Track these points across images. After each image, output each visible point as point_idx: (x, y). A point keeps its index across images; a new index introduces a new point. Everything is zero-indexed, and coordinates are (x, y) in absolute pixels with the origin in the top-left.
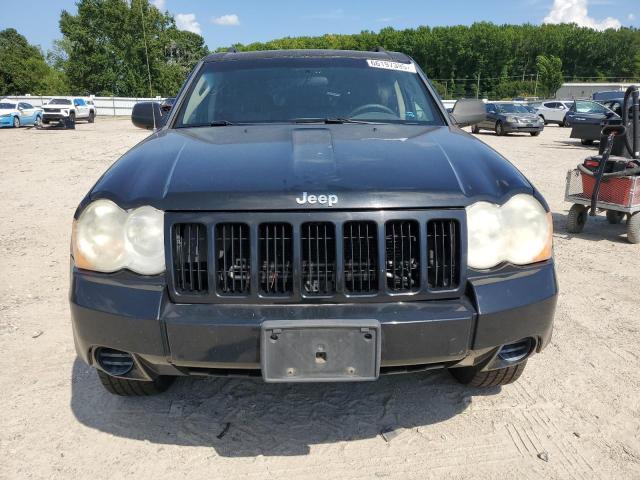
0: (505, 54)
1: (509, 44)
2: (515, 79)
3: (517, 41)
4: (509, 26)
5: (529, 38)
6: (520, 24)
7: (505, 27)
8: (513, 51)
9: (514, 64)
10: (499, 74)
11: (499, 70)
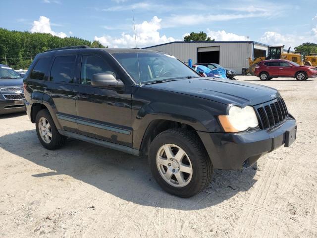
0: (18, 46)
1: (19, 40)
2: (27, 59)
3: (23, 40)
4: (17, 32)
5: (29, 39)
6: (23, 31)
7: (14, 32)
8: (22, 44)
9: (25, 51)
10: (17, 56)
11: (17, 54)
